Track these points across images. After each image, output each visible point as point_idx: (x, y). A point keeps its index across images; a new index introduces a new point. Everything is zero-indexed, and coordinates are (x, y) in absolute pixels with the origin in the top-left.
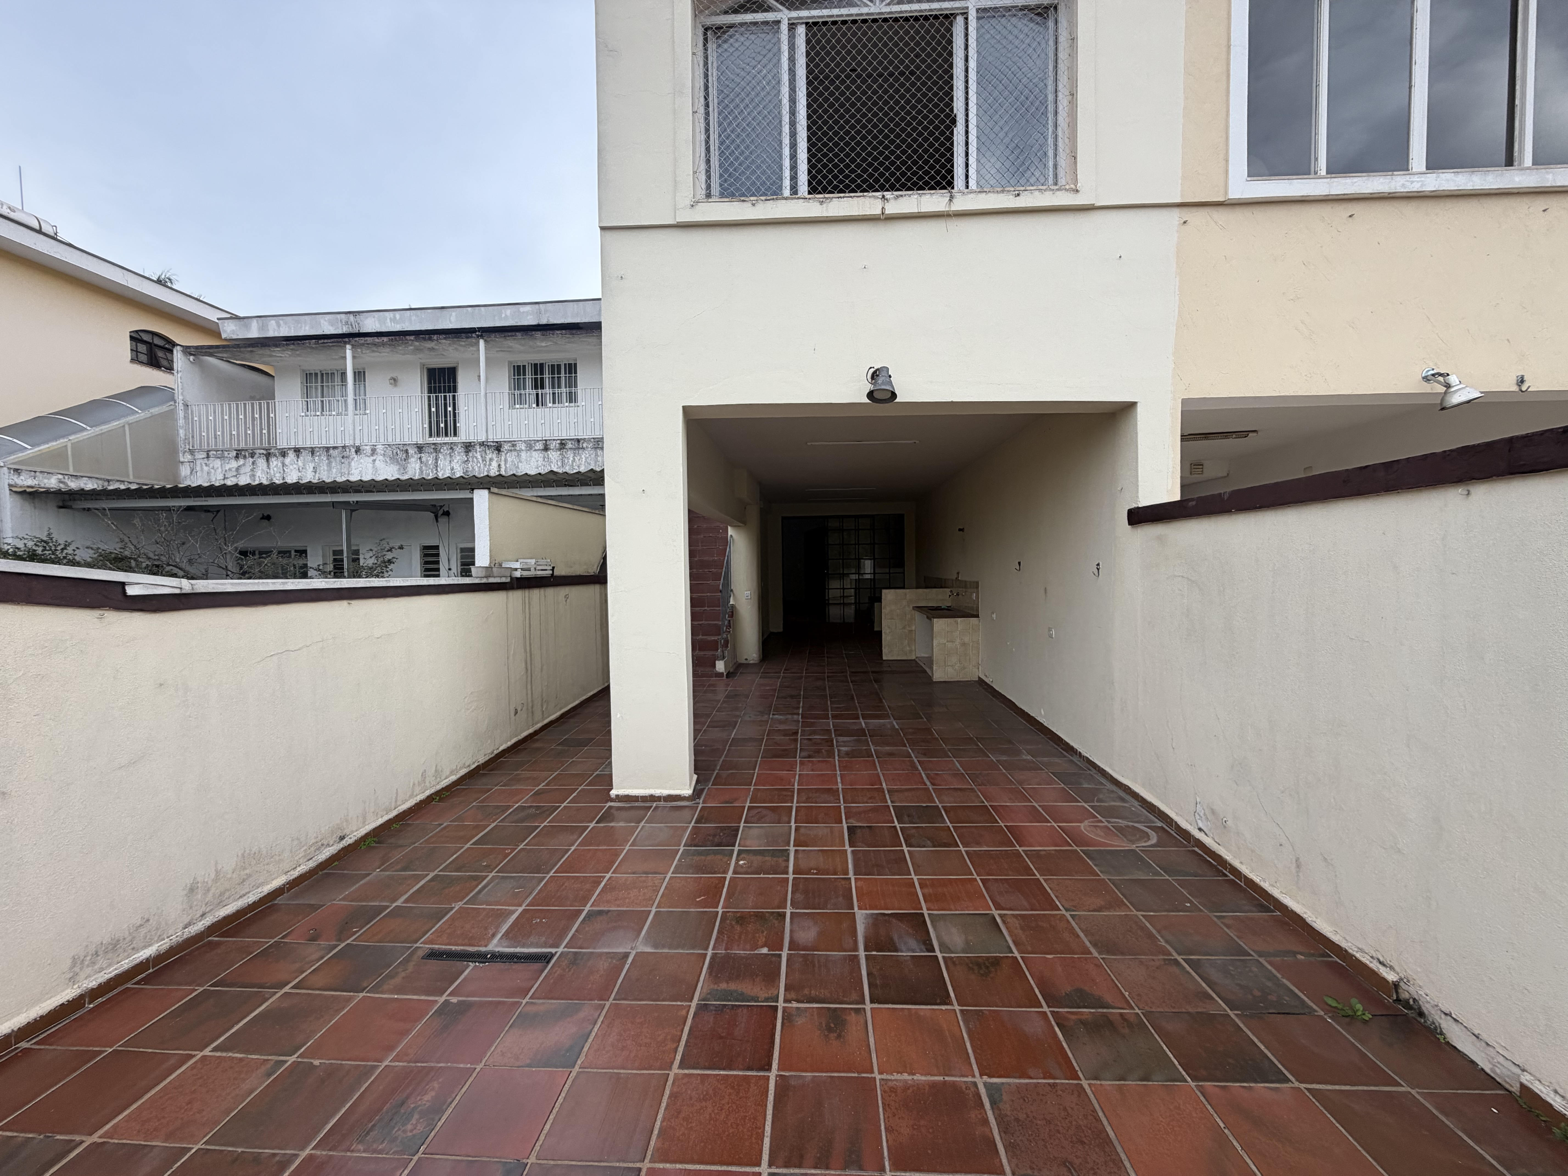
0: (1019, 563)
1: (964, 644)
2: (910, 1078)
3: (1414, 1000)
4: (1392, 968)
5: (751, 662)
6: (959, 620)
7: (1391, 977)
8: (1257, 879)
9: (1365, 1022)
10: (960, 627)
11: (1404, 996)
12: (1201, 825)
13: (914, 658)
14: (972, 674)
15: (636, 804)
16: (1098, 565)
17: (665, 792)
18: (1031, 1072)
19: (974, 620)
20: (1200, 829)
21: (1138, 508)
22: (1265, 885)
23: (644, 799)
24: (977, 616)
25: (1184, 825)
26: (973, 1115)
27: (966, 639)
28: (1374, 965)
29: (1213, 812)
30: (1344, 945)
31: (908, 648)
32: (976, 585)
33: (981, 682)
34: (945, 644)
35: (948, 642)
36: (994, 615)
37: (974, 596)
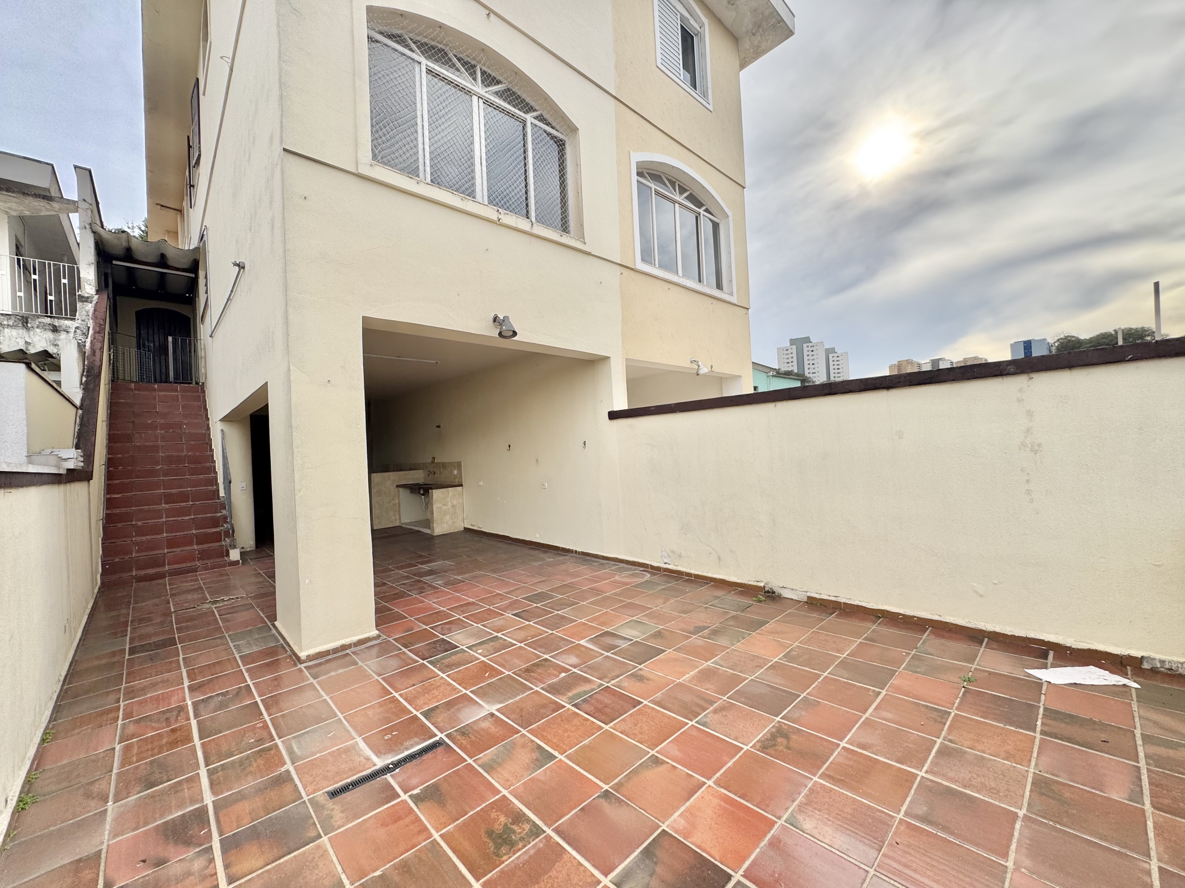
0: (509, 446)
1: (453, 506)
3: (771, 589)
4: (761, 581)
5: (248, 550)
6: (450, 489)
7: (762, 585)
8: (700, 573)
9: (765, 600)
10: (451, 494)
11: (767, 589)
12: (666, 561)
13: (398, 524)
14: (459, 526)
15: (330, 657)
16: (585, 442)
17: (355, 639)
18: (717, 653)
19: (460, 488)
20: (665, 563)
21: (614, 411)
22: (705, 574)
23: (335, 650)
24: (462, 485)
25: (655, 564)
26: (720, 672)
27: (455, 503)
28: (756, 584)
29: (673, 552)
30: (743, 582)
31: (393, 518)
32: (459, 465)
33: (466, 530)
34: (441, 508)
35: (443, 505)
36: (481, 483)
37: (455, 472)
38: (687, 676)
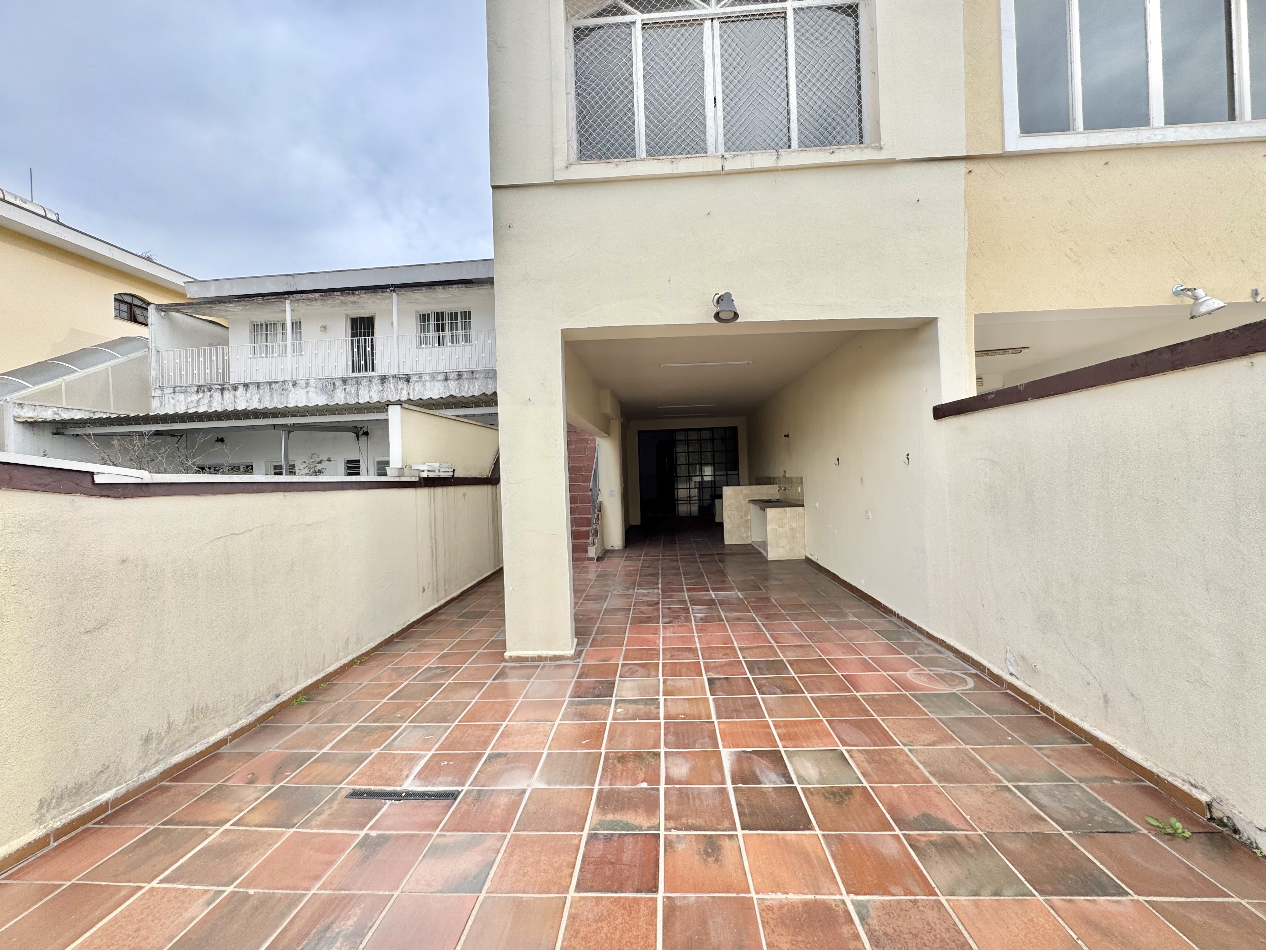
0: (838, 459)
1: (792, 529)
2: (784, 896)
3: (1228, 817)
4: (1203, 789)
5: (617, 548)
6: (788, 509)
7: (1204, 798)
8: (1067, 715)
9: (1186, 839)
10: (789, 515)
11: (1217, 814)
12: (1012, 670)
13: (750, 542)
14: (799, 553)
15: (527, 664)
16: (908, 455)
17: (551, 653)
18: (893, 889)
19: (800, 509)
20: (1011, 674)
21: (942, 405)
22: (1076, 720)
23: (533, 659)
24: (803, 506)
25: (996, 671)
26: (845, 930)
27: (794, 525)
28: (1186, 788)
29: (1023, 658)
30: (1155, 770)
31: (745, 535)
32: (801, 481)
33: (808, 560)
34: (776, 529)
35: (779, 527)
36: (817, 505)
37: (799, 489)
38: (780, 896)
